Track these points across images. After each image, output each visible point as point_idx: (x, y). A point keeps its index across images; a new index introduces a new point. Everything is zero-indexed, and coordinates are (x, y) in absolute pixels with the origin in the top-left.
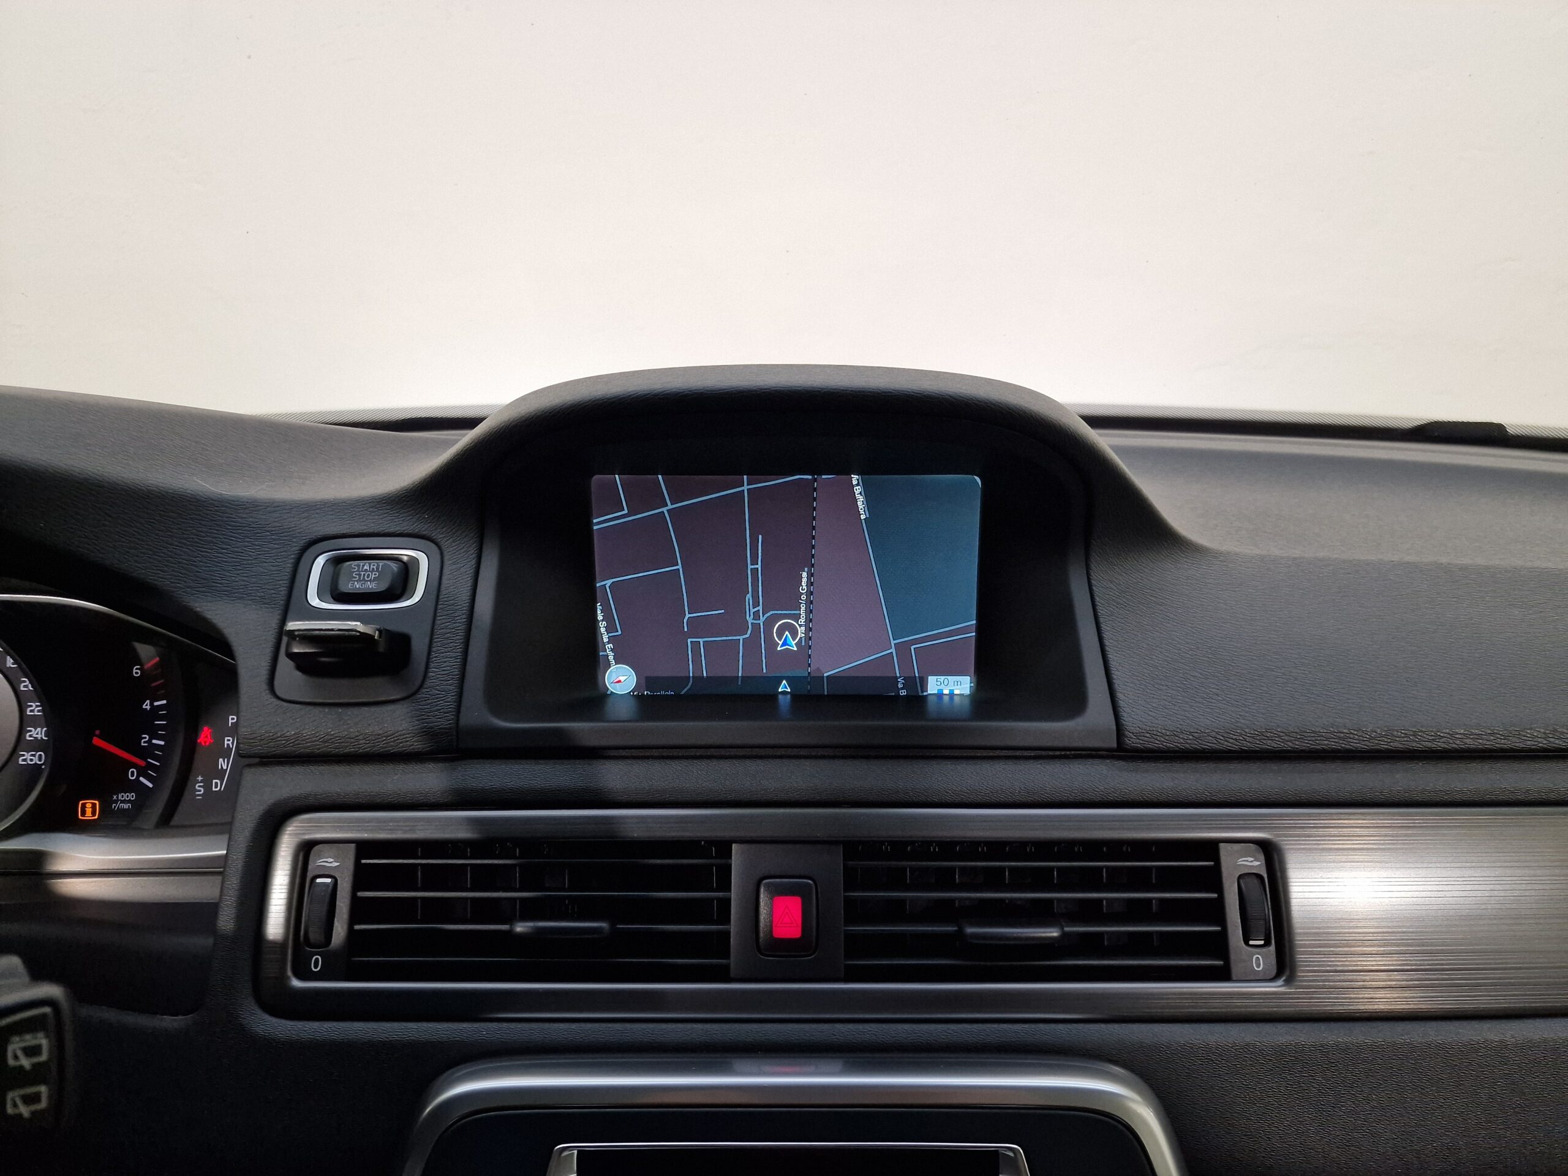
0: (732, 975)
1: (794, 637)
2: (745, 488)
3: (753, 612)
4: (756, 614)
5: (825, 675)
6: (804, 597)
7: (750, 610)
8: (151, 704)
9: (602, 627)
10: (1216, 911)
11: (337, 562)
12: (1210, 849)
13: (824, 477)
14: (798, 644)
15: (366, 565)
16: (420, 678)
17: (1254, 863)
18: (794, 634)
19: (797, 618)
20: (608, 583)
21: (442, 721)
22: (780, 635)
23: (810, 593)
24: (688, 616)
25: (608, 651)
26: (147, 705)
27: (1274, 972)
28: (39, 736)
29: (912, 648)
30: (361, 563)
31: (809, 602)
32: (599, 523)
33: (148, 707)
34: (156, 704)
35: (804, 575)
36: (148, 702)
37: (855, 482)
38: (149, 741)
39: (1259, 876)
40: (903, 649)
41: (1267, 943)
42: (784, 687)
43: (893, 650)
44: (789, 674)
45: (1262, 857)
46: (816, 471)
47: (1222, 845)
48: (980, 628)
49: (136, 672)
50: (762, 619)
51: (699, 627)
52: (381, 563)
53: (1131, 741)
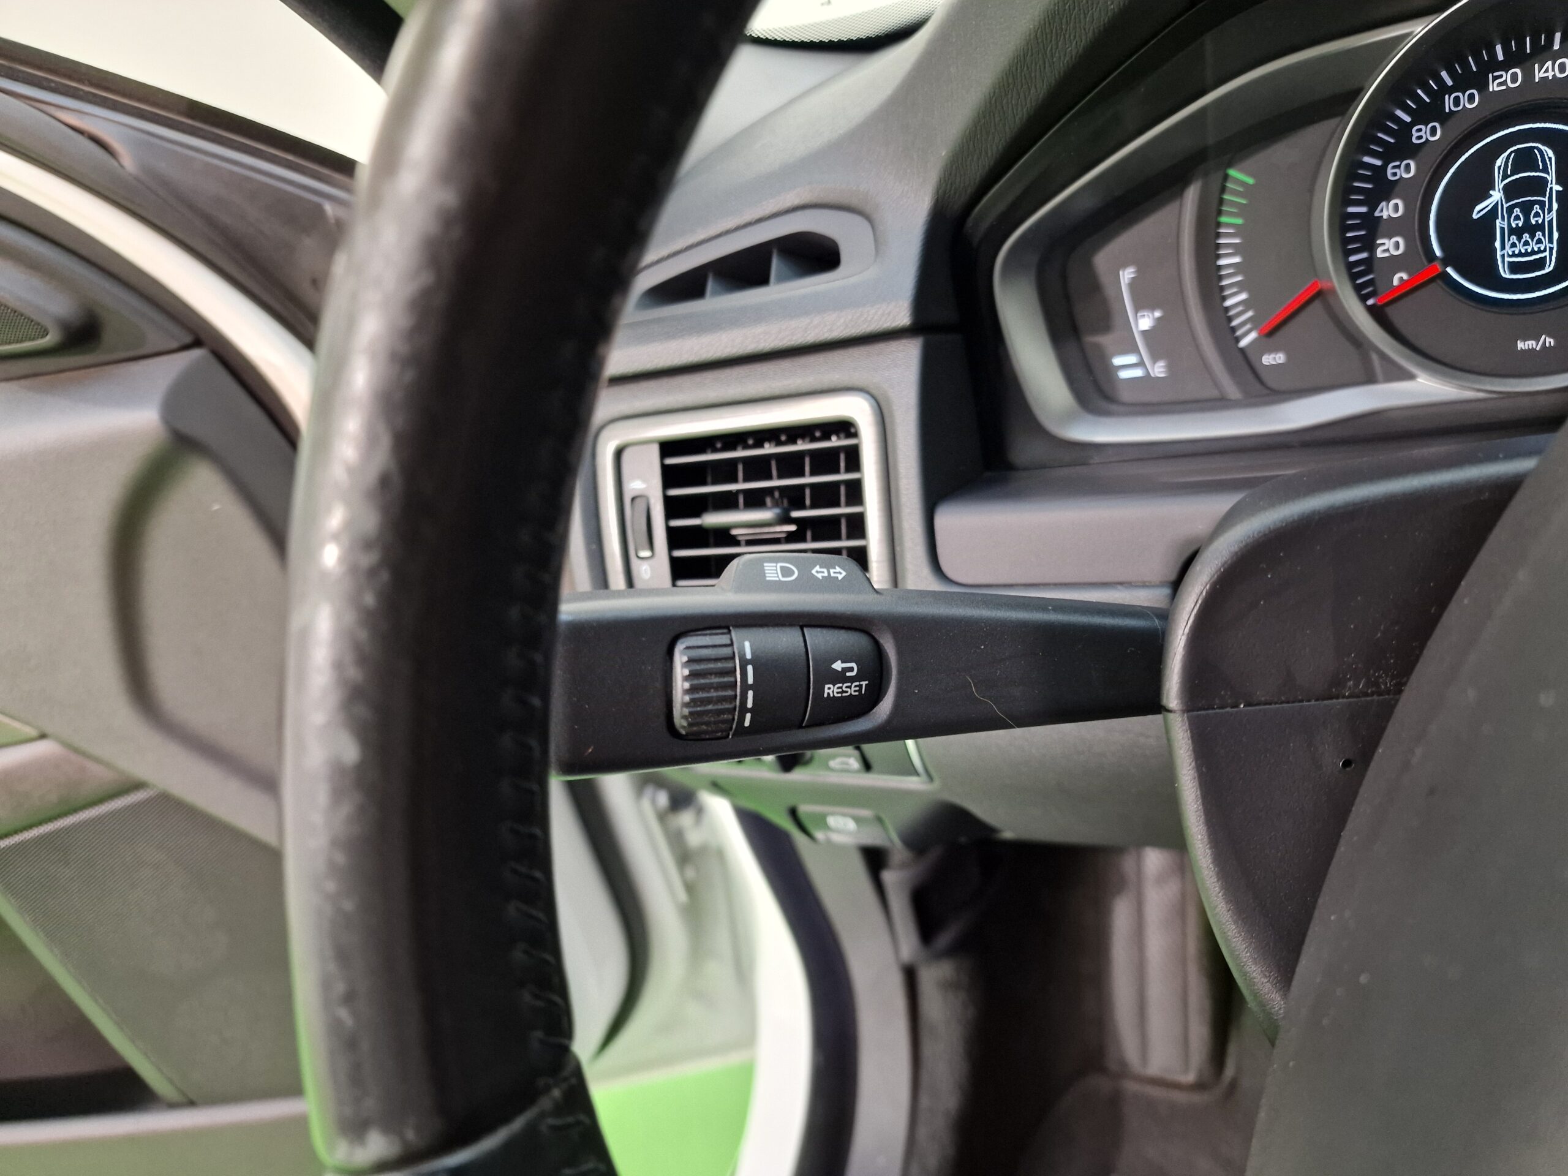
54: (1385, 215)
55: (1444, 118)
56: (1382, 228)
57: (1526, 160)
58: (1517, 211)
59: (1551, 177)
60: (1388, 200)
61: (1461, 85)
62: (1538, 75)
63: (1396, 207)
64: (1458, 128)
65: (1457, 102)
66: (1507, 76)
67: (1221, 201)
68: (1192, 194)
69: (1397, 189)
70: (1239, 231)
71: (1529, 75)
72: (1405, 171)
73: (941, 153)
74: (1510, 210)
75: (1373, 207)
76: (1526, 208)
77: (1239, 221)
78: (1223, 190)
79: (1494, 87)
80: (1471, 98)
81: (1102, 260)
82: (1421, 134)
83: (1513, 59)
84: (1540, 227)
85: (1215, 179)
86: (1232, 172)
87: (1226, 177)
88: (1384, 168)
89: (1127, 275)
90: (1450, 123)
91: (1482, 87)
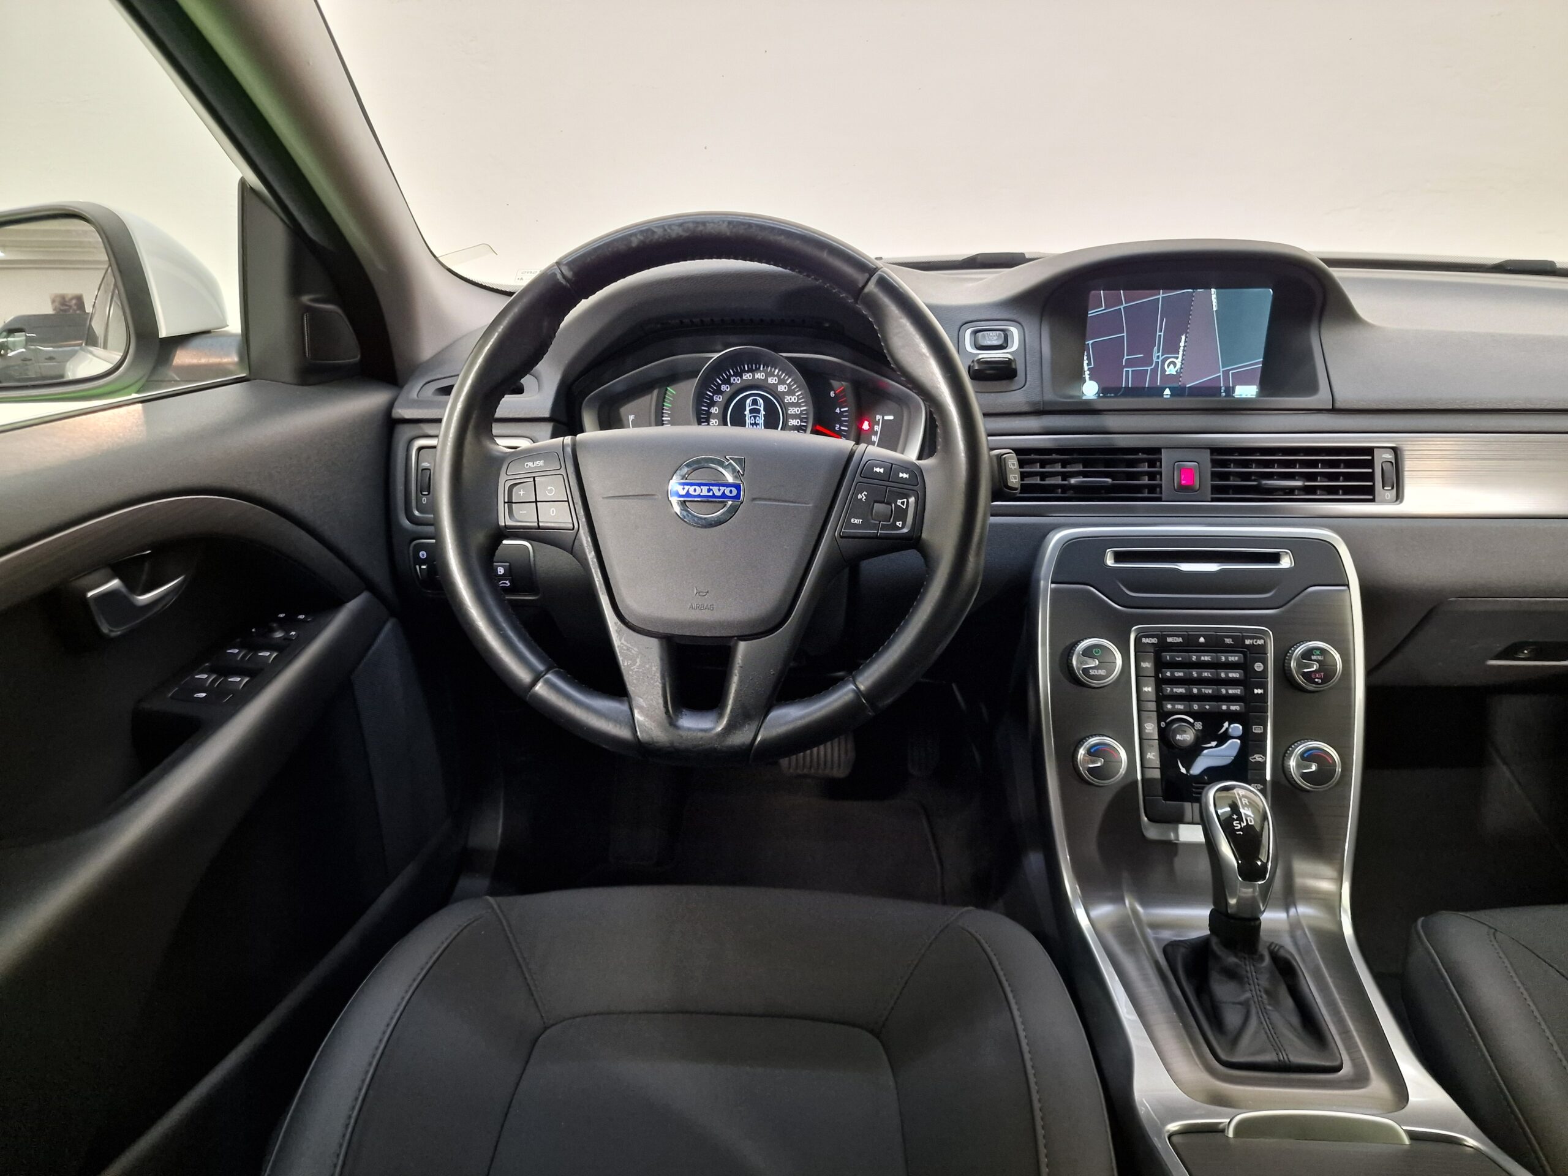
0: (1163, 500)
1: (1175, 367)
2: (1160, 296)
3: (1157, 354)
4: (1158, 356)
5: (1187, 386)
6: (1182, 348)
7: (1155, 354)
8: (840, 410)
9: (1086, 362)
10: (1371, 477)
11: (976, 332)
12: (1370, 451)
13: (1199, 290)
14: (1177, 371)
15: (991, 333)
16: (1024, 382)
17: (1389, 456)
18: (1175, 366)
19: (1177, 358)
20: (1091, 342)
21: (1037, 398)
22: (1168, 366)
23: (1185, 346)
24: (1126, 357)
25: (1087, 377)
26: (838, 411)
27: (1395, 499)
28: (795, 424)
29: (1231, 372)
30: (988, 332)
31: (1184, 350)
32: (1091, 313)
33: (839, 412)
34: (842, 410)
35: (1183, 337)
36: (838, 409)
37: (1213, 292)
38: (839, 428)
39: (1391, 462)
40: (1226, 373)
41: (1393, 488)
42: (1167, 392)
43: (1221, 374)
44: (1170, 386)
45: (1393, 454)
46: (1195, 287)
47: (1375, 450)
48: (1264, 363)
49: (832, 394)
50: (1161, 359)
51: (1130, 363)
52: (998, 332)
53: (1339, 405)
54: (713, 412)
55: (731, 384)
56: (712, 416)
57: (755, 402)
58: (752, 418)
59: (762, 409)
60: (714, 407)
61: (736, 375)
62: (756, 377)
63: (716, 410)
64: (735, 388)
65: (734, 380)
66: (748, 375)
67: (665, 398)
68: (655, 392)
69: (717, 404)
70: (670, 409)
71: (754, 376)
72: (719, 399)
73: (566, 360)
74: (751, 417)
75: (709, 409)
76: (755, 417)
77: (670, 406)
78: (665, 394)
79: (744, 378)
80: (738, 379)
81: (623, 410)
82: (724, 388)
83: (750, 370)
84: (758, 424)
85: (663, 390)
86: (669, 388)
87: (667, 390)
88: (713, 397)
89: (631, 418)
90: (733, 386)
91: (741, 377)
